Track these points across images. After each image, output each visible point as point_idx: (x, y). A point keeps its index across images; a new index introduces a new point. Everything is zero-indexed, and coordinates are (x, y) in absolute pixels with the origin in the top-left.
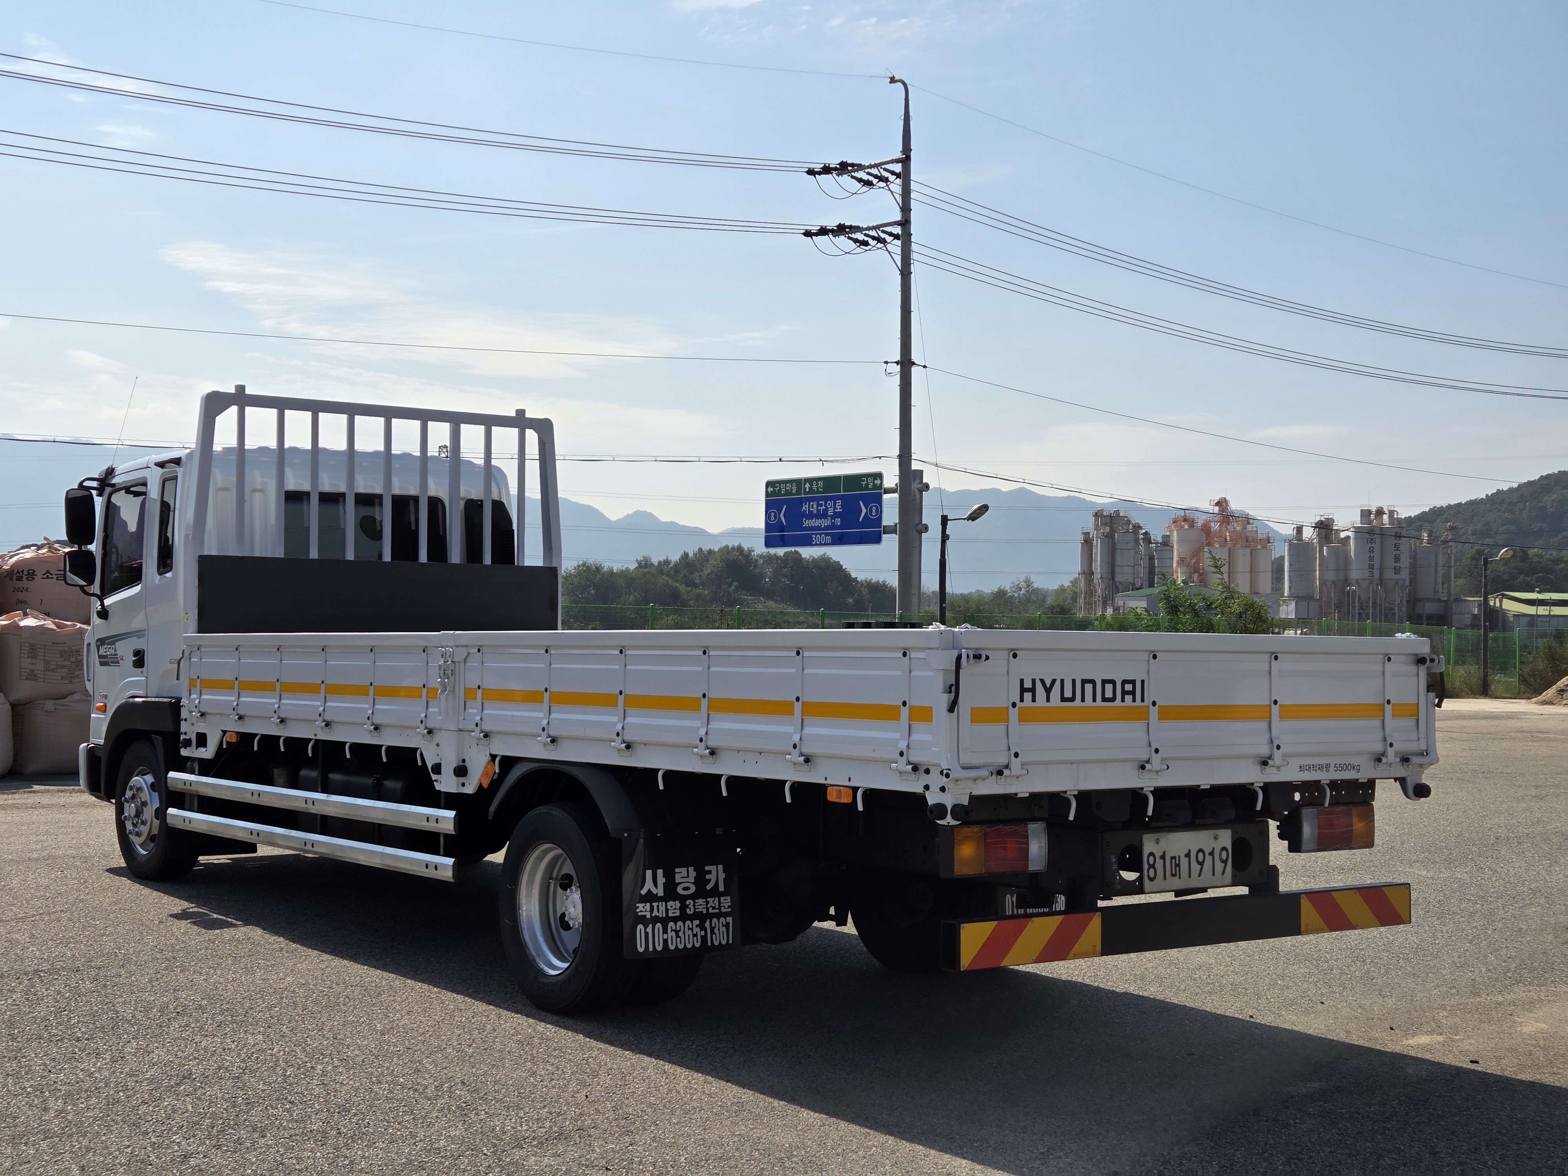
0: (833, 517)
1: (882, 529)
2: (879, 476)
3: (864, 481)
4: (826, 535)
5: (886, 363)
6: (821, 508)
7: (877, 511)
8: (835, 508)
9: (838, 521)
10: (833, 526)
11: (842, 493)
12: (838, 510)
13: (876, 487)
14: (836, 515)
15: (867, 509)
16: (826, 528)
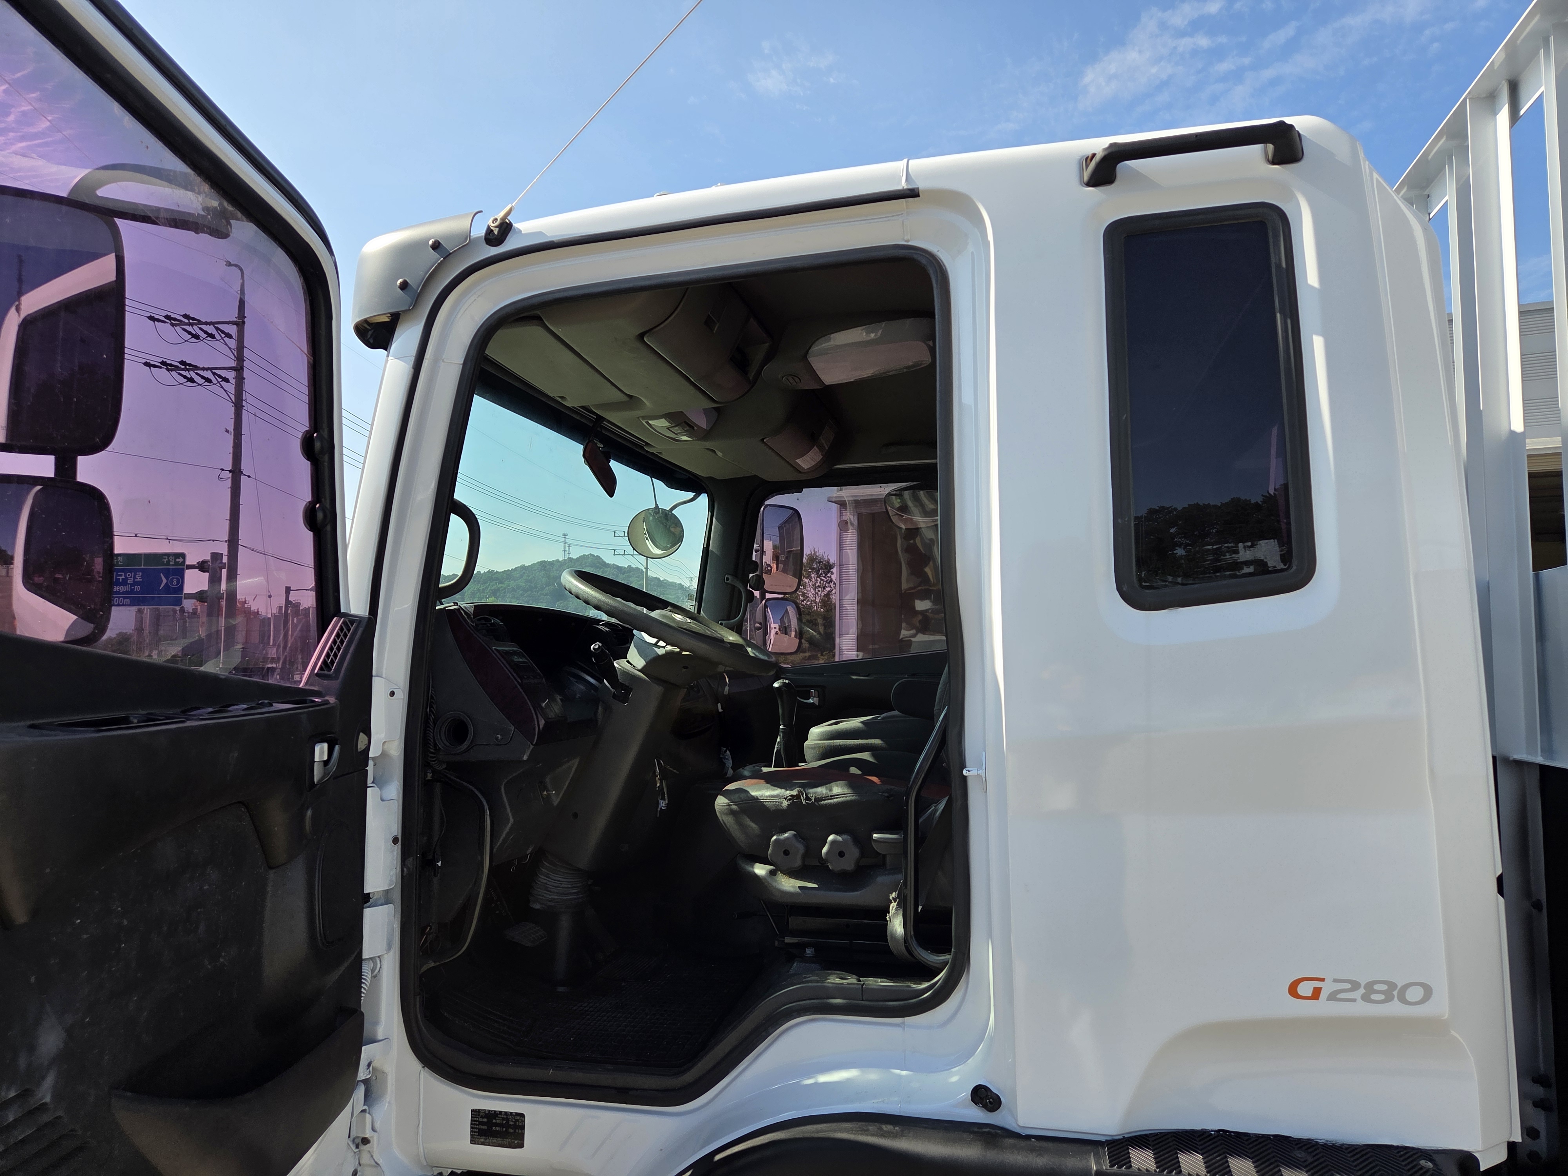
0: (132, 585)
1: (183, 596)
2: (183, 556)
3: (165, 559)
4: (124, 598)
5: (222, 470)
6: (121, 578)
7: (178, 582)
8: (135, 577)
9: (138, 588)
10: (132, 592)
11: (143, 567)
12: (139, 580)
13: (176, 564)
14: (135, 583)
15: (167, 580)
16: (124, 593)
